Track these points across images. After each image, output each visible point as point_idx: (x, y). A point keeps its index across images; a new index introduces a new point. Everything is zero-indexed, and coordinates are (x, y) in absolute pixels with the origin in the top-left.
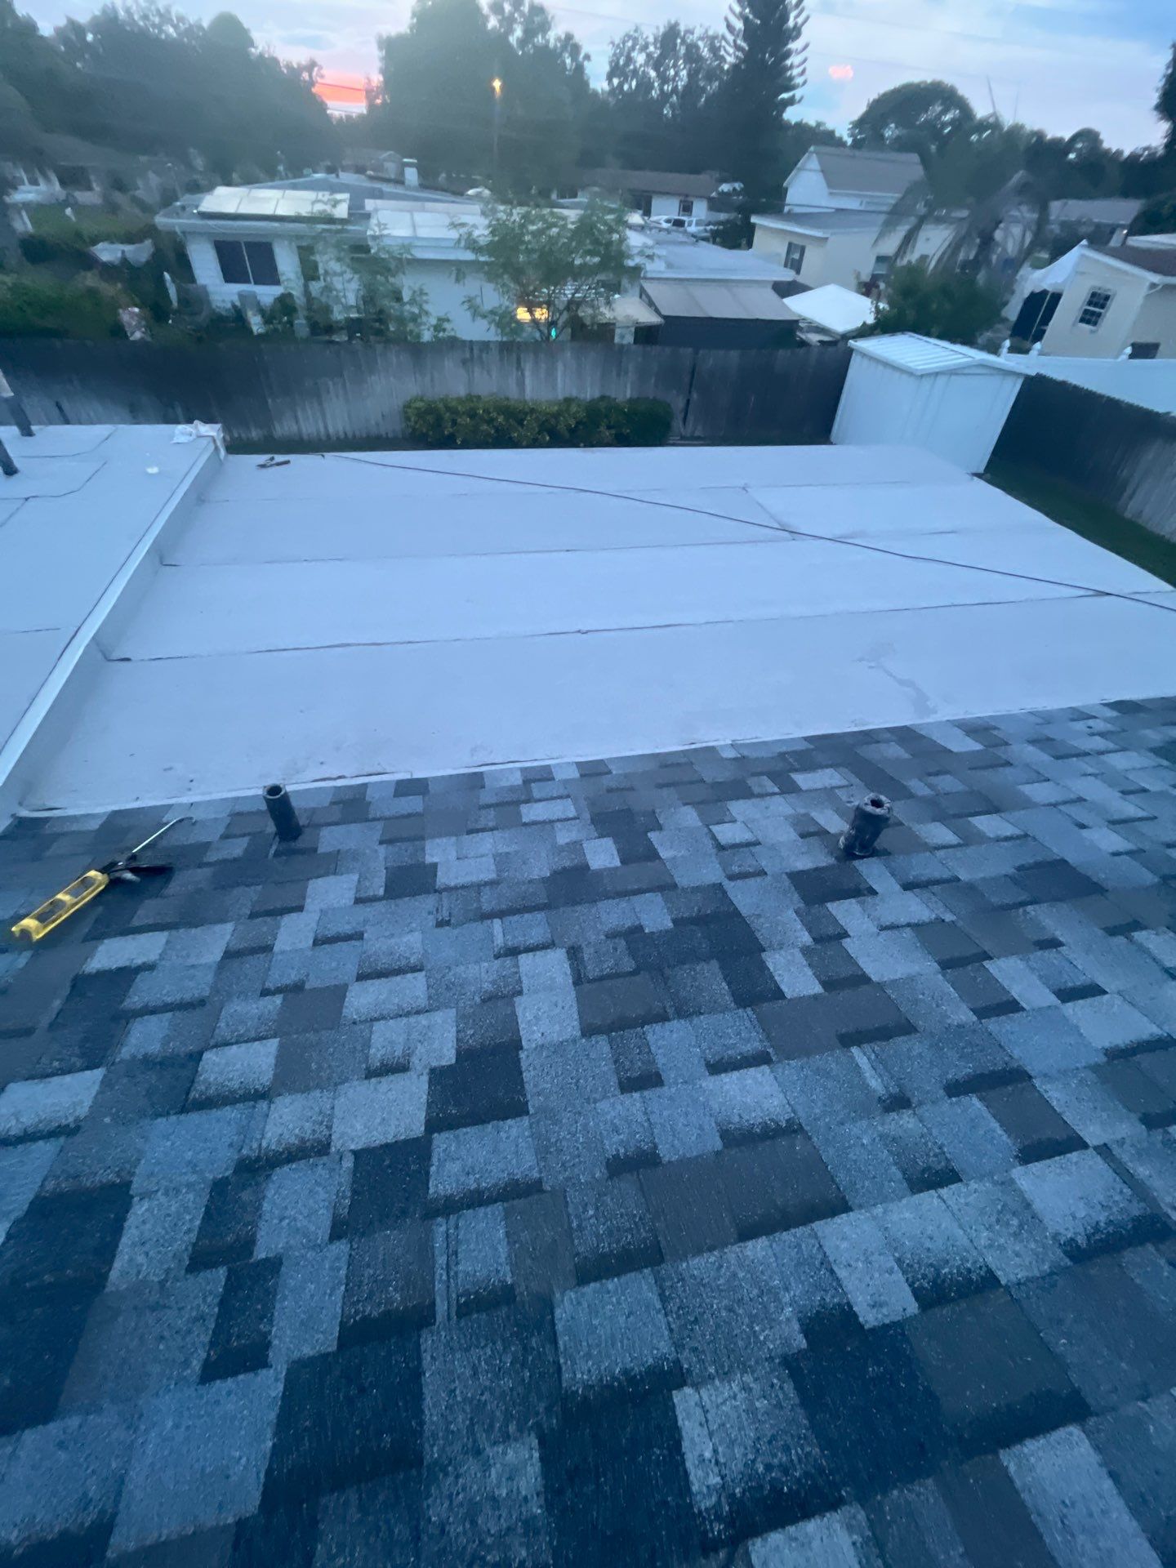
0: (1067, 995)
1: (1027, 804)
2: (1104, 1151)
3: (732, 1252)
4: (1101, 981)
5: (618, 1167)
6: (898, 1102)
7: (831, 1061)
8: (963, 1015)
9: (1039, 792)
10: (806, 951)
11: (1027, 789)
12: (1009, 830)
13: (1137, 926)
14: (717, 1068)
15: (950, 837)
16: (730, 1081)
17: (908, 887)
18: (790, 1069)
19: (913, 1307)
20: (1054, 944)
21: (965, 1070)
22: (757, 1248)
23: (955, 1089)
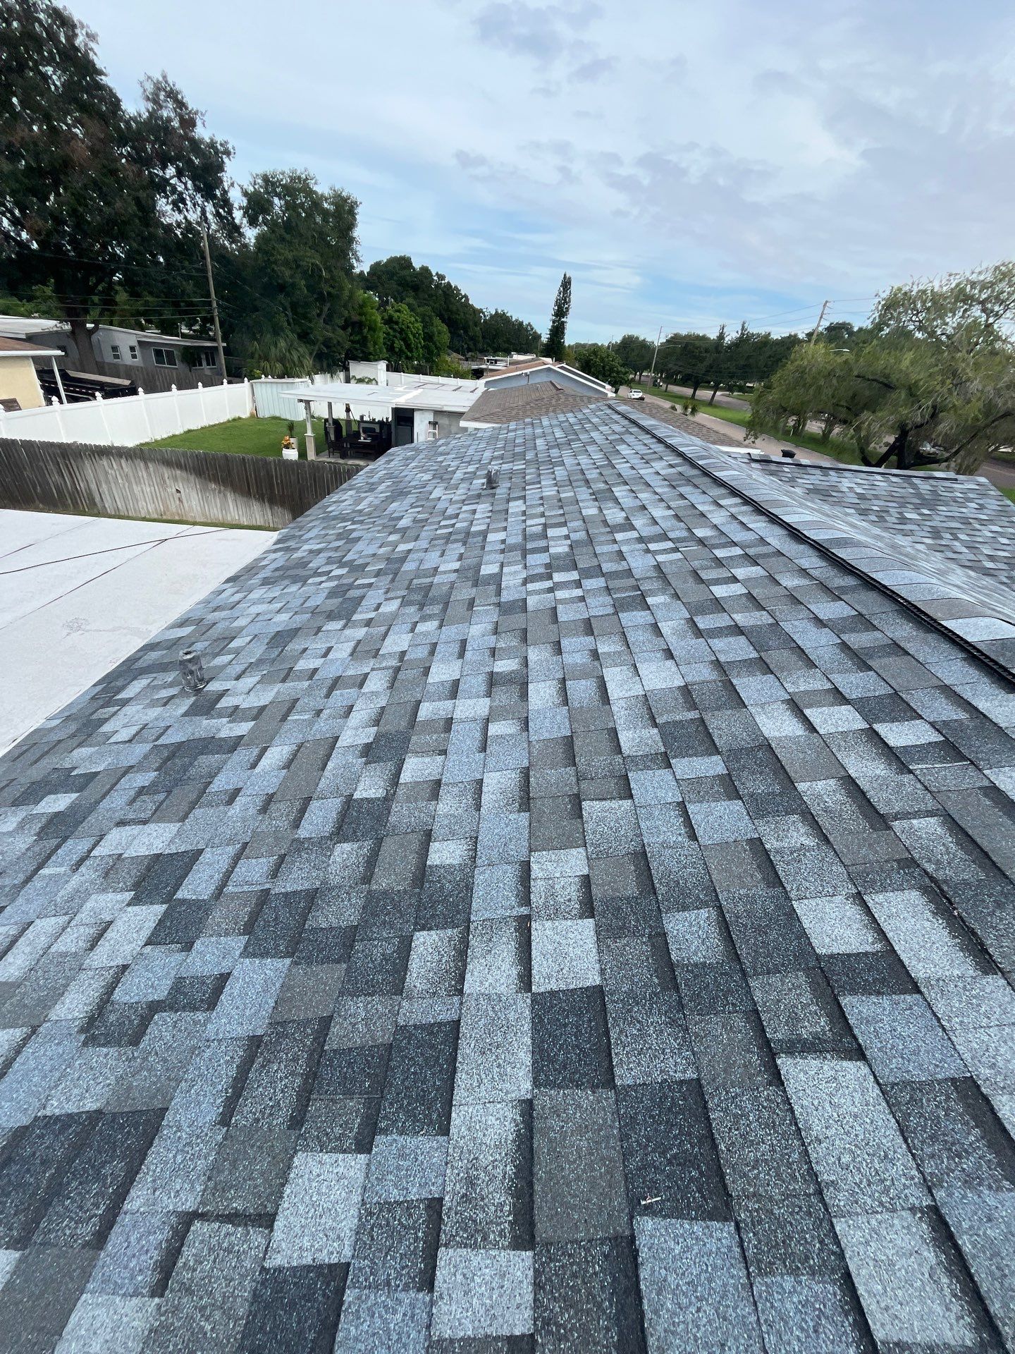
0: (325, 655)
1: (242, 629)
2: (373, 670)
3: (326, 773)
4: (329, 645)
5: (264, 810)
6: (319, 713)
7: (286, 726)
8: (306, 684)
9: (241, 622)
10: (230, 722)
11: (236, 624)
12: (249, 638)
13: (322, 627)
14: (254, 766)
15: (230, 657)
16: (264, 762)
17: (237, 679)
18: (277, 740)
19: (376, 728)
20: (305, 650)
21: (325, 691)
22: (330, 765)
23: (328, 696)
